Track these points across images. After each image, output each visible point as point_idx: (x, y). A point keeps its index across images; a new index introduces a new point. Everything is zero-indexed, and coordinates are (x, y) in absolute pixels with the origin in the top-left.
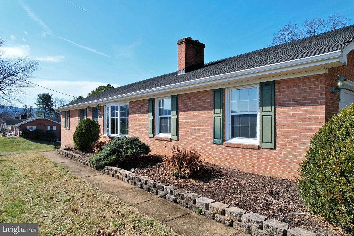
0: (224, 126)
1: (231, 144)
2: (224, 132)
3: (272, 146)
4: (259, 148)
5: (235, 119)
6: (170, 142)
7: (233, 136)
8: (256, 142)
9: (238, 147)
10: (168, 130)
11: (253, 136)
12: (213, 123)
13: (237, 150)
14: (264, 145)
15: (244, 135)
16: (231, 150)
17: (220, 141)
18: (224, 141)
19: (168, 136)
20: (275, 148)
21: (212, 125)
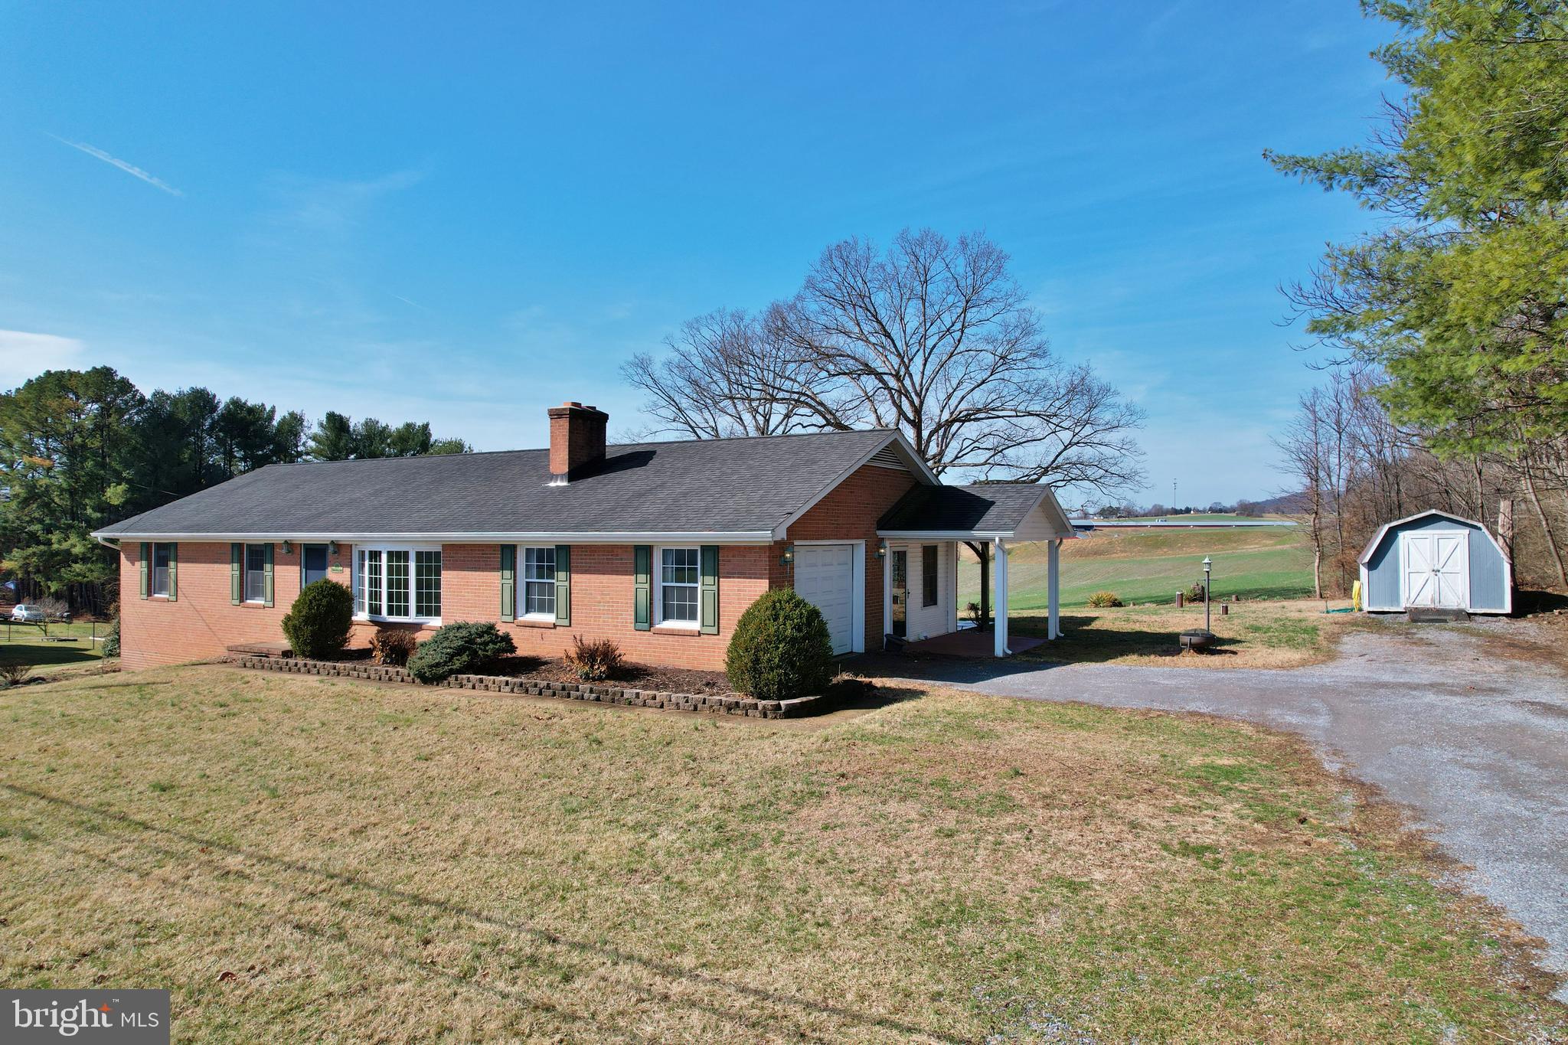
0: (651, 604)
1: (662, 629)
2: (651, 612)
3: (714, 630)
4: (700, 634)
5: (668, 591)
6: (552, 631)
7: (665, 618)
8: (694, 626)
9: (672, 633)
10: (545, 607)
11: (693, 617)
12: (634, 598)
13: (671, 638)
14: (706, 630)
15: (681, 616)
16: (661, 638)
17: (646, 625)
18: (651, 625)
19: (549, 618)
20: (718, 634)
21: (633, 601)
